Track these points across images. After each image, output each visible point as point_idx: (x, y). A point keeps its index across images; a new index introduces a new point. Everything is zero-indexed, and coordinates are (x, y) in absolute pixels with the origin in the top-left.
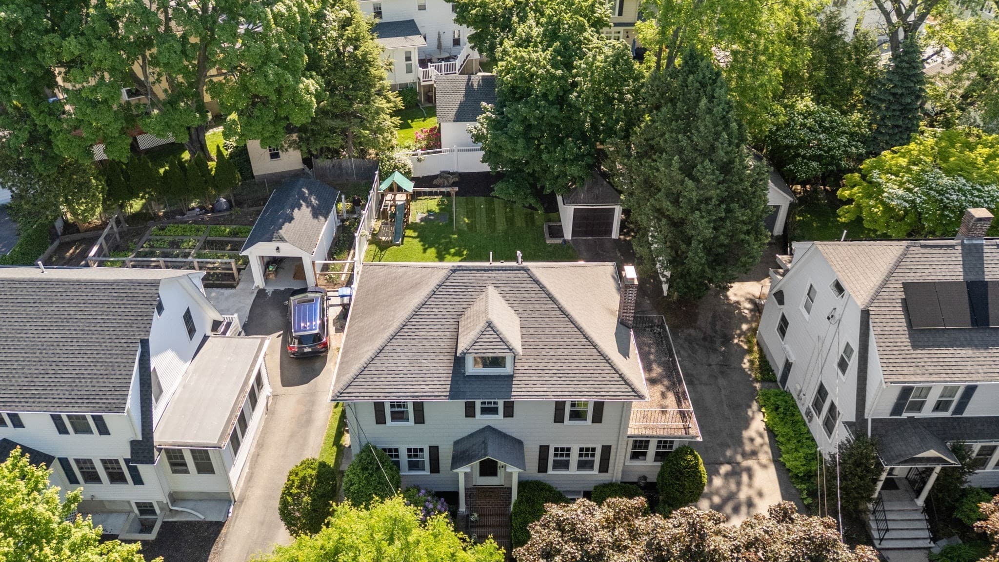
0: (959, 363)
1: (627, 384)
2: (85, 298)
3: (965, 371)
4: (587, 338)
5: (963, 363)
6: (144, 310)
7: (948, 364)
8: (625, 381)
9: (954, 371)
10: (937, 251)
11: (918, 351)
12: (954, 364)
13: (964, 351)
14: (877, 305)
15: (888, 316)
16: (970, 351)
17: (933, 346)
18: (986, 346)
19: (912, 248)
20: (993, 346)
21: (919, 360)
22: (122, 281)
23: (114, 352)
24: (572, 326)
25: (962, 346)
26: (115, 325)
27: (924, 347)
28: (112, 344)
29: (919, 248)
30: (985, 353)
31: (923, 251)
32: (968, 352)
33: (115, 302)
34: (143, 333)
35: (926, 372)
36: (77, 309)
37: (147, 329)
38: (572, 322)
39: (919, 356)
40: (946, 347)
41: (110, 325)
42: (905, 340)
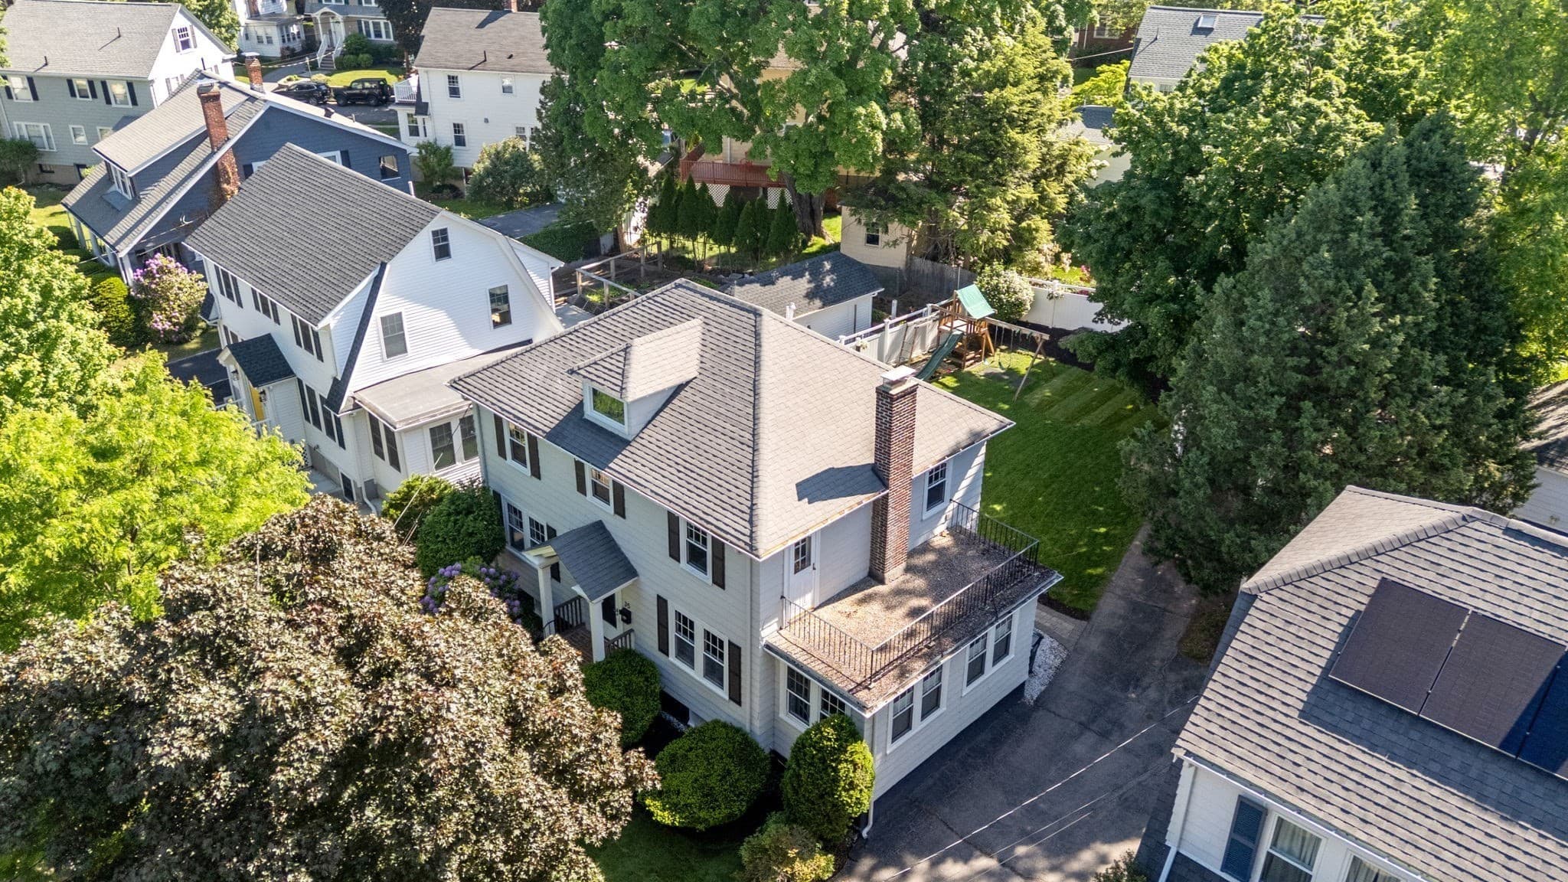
0: (1398, 808)
1: (751, 522)
3: (1399, 832)
4: (753, 435)
5: (1411, 815)
7: (1366, 793)
8: (751, 516)
9: (1371, 818)
10: (1547, 555)
11: (1310, 730)
12: (1384, 802)
13: (1436, 791)
14: (1286, 596)
15: (1292, 629)
16: (1455, 801)
17: (1357, 739)
18: (1513, 810)
19: (1477, 525)
20: (1537, 824)
21: (1294, 747)
23: (357, 266)
24: (751, 411)
25: (1443, 778)
26: (379, 241)
27: (1332, 728)
28: (362, 258)
29: (1499, 533)
30: (1496, 824)
31: (1503, 540)
32: (1452, 801)
34: (388, 257)
35: (1293, 779)
36: (370, 217)
37: (394, 253)
38: (755, 406)
39: (1304, 740)
40: (1393, 757)
41: (376, 240)
42: (1298, 695)
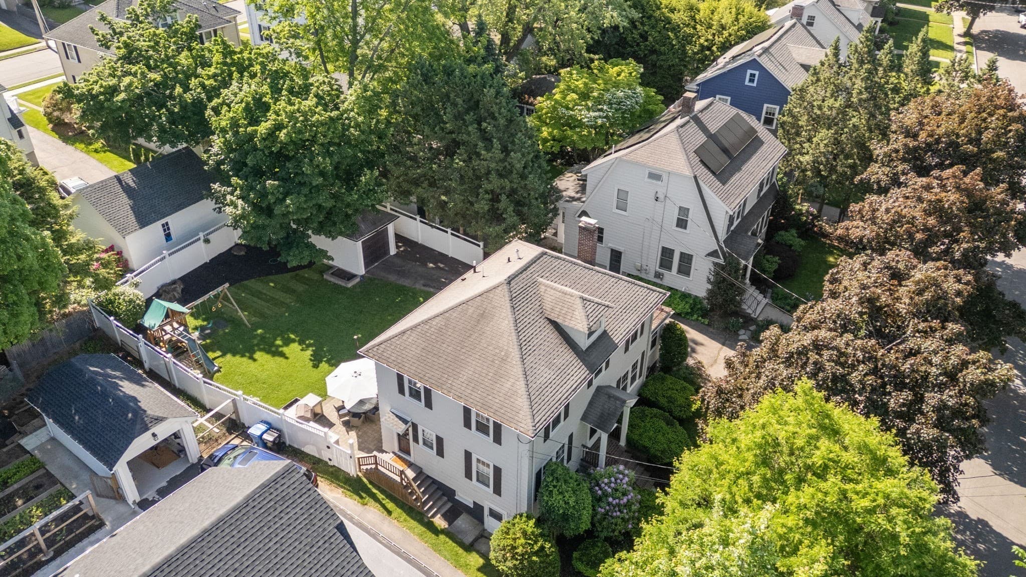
2: (232, 540)
6: (308, 501)
22: (254, 492)
23: (323, 561)
26: (295, 537)
28: (314, 556)
33: (270, 518)
34: (331, 521)
36: (237, 558)
37: (331, 513)
41: (290, 542)
